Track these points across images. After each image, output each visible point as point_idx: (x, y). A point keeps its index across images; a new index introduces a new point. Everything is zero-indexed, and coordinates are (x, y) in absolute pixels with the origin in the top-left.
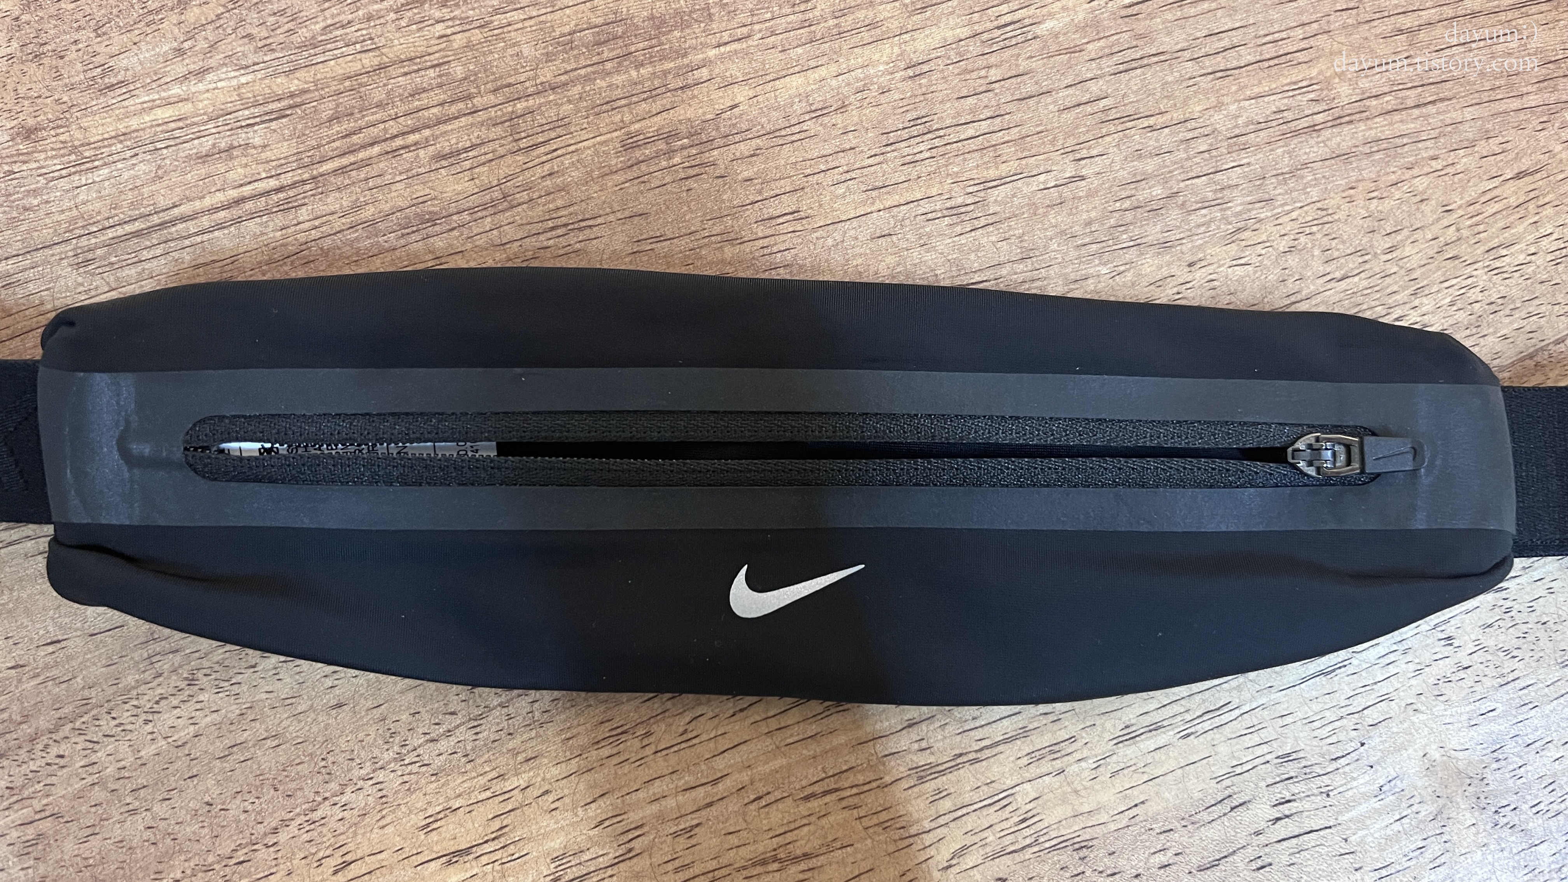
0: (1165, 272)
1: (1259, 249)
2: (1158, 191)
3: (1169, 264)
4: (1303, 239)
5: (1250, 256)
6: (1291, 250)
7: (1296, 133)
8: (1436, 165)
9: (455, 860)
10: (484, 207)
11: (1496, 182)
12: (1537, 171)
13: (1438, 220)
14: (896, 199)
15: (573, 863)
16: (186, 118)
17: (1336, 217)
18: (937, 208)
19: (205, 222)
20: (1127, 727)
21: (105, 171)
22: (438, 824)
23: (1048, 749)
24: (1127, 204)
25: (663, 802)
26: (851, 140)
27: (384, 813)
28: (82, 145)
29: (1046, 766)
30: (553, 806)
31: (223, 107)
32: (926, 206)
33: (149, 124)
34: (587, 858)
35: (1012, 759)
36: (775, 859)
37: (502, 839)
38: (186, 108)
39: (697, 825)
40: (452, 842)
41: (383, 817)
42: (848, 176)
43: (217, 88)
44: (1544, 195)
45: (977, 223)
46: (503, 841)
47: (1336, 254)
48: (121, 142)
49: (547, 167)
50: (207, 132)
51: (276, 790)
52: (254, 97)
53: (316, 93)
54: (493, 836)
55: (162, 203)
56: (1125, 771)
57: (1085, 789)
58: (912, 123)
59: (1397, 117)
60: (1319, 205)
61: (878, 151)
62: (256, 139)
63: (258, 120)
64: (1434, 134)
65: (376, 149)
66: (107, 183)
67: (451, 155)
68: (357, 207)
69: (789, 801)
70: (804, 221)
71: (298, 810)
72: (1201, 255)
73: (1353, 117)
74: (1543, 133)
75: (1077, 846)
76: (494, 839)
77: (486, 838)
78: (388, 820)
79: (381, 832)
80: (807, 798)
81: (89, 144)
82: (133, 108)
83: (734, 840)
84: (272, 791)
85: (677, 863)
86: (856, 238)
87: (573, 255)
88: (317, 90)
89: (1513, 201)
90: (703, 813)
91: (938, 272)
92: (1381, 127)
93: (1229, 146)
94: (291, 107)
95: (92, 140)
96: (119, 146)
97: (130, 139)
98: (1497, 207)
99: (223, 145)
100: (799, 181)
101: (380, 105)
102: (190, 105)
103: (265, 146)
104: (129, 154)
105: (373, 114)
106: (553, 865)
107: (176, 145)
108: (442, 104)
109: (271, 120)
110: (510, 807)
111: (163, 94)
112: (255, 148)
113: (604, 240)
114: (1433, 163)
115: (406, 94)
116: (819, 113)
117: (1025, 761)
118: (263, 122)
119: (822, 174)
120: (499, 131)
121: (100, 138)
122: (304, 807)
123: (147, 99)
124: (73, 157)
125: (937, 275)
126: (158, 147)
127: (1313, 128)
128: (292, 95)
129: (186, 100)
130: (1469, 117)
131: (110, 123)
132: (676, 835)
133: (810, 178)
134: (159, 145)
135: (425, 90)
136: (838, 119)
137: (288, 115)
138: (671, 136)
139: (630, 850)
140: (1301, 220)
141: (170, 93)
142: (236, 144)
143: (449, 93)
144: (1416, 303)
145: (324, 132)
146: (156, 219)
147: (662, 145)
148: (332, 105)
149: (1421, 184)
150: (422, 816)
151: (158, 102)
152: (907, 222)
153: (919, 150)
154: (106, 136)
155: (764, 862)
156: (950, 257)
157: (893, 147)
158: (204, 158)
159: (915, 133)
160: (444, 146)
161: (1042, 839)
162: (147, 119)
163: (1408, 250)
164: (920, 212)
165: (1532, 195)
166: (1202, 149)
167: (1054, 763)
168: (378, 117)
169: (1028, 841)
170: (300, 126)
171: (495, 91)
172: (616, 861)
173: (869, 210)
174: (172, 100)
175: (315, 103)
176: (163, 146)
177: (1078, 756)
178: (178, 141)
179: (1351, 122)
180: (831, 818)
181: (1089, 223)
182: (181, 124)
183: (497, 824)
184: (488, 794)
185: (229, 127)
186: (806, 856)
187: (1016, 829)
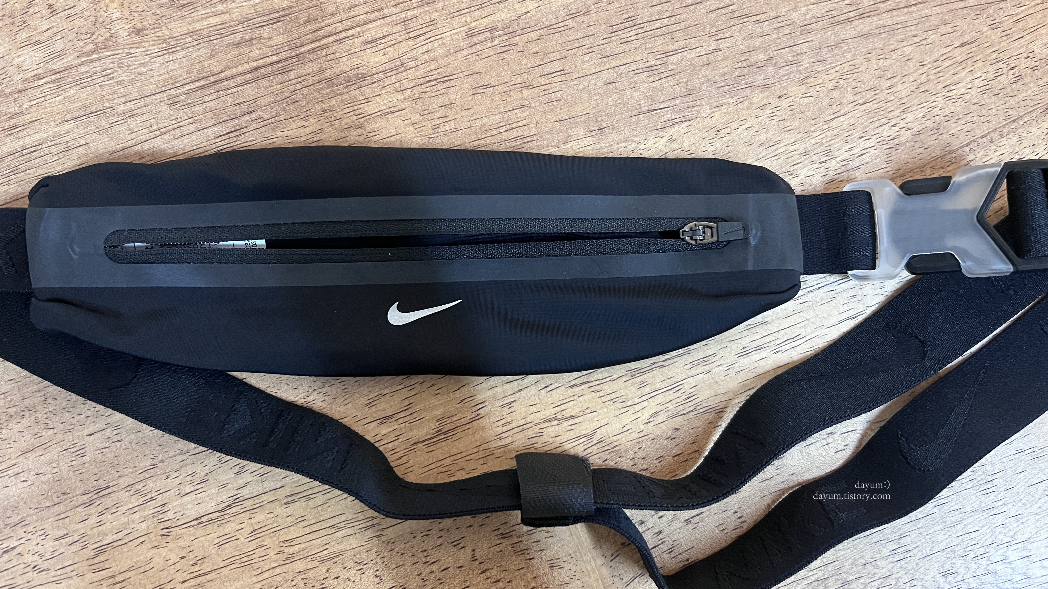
0: (765, 101)
1: (817, 88)
2: (762, 57)
3: (768, 97)
4: (842, 82)
5: (813, 92)
6: (835, 88)
7: (839, 23)
8: (916, 39)
9: (384, 421)
10: (391, 70)
11: (950, 49)
12: (973, 42)
13: (917, 70)
14: (617, 63)
15: (448, 422)
16: (226, 23)
17: (860, 69)
18: (641, 67)
19: (239, 80)
20: (744, 348)
21: (182, 53)
22: (375, 403)
23: (701, 360)
24: (744, 64)
25: (496, 389)
26: (592, 30)
27: (346, 397)
28: (169, 38)
29: (700, 369)
30: (437, 392)
31: (246, 16)
32: (634, 67)
33: (205, 27)
34: (455, 419)
35: (682, 365)
36: (556, 419)
37: (410, 410)
38: (226, 17)
39: (514, 401)
40: (383, 412)
41: (346, 399)
42: (591, 50)
43: (242, 6)
44: (977, 56)
45: (662, 75)
46: (410, 411)
47: (860, 90)
48: (191, 36)
49: (425, 48)
50: (238, 31)
51: (288, 386)
52: (263, 10)
53: (297, 8)
54: (405, 408)
55: (216, 70)
56: (743, 371)
57: (722, 381)
58: (626, 20)
59: (895, 13)
60: (851, 63)
61: (607, 36)
62: (265, 34)
63: (266, 23)
64: (915, 22)
65: (331, 39)
66: (184, 60)
67: (372, 41)
68: (321, 71)
69: (563, 388)
70: (567, 76)
71: (300, 396)
72: (785, 92)
73: (871, 14)
74: (976, 21)
75: (717, 411)
76: (405, 410)
77: (401, 410)
78: (349, 400)
79: (345, 407)
80: (572, 387)
81: (173, 38)
82: (196, 18)
83: (534, 409)
84: (286, 387)
85: (503, 422)
86: (596, 84)
87: (441, 96)
88: (298, 6)
89: (959, 59)
90: (517, 395)
91: (641, 103)
92: (886, 19)
93: (802, 31)
94: (284, 16)
95: (175, 35)
96: (190, 39)
97: (196, 35)
98: (950, 62)
99: (247, 37)
100: (565, 53)
101: (333, 14)
102: (228, 16)
103: (270, 38)
104: (196, 43)
105: (328, 19)
106: (437, 423)
107: (221, 38)
108: (366, 13)
109: (273, 24)
110: (414, 393)
111: (213, 10)
112: (264, 39)
113: (457, 88)
114: (915, 39)
115: (346, 8)
116: (574, 15)
117: (689, 366)
118: (268, 25)
119: (577, 49)
120: (398, 28)
121: (179, 34)
122: (303, 394)
123: (204, 12)
124: (164, 45)
125: (640, 105)
126: (212, 39)
127: (848, 20)
128: (284, 10)
129: (225, 13)
130: (935, 12)
131: (184, 26)
132: (502, 406)
133: (570, 52)
134: (212, 38)
135: (357, 6)
136: (585, 18)
137: (282, 21)
138: (492, 29)
139: (478, 415)
140: (841, 71)
141: (217, 9)
142: (254, 37)
143: (370, 7)
144: (904, 116)
145: (302, 30)
146: (212, 79)
147: (488, 35)
148: (306, 14)
149: (908, 50)
150: (366, 398)
151: (211, 14)
152: (624, 75)
153: (630, 35)
154: (182, 33)
155: (549, 421)
156: (647, 94)
157: (616, 34)
158: (237, 45)
159: (628, 26)
160: (368, 36)
161: (698, 408)
162: (205, 23)
163: (900, 87)
164: (630, 70)
165: (970, 55)
166: (786, 32)
167: (705, 367)
168: (332, 20)
169: (691, 409)
170: (289, 27)
171: (395, 5)
172: (471, 420)
173: (603, 69)
174: (218, 13)
175: (296, 14)
176: (214, 38)
177: (717, 363)
178: (222, 35)
179: (869, 16)
180: (585, 397)
181: (723, 75)
182: (223, 26)
183: (407, 402)
184: (402, 386)
185: (250, 27)
186: (572, 417)
187: (684, 402)
